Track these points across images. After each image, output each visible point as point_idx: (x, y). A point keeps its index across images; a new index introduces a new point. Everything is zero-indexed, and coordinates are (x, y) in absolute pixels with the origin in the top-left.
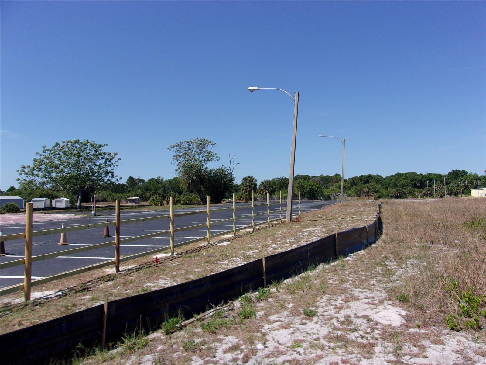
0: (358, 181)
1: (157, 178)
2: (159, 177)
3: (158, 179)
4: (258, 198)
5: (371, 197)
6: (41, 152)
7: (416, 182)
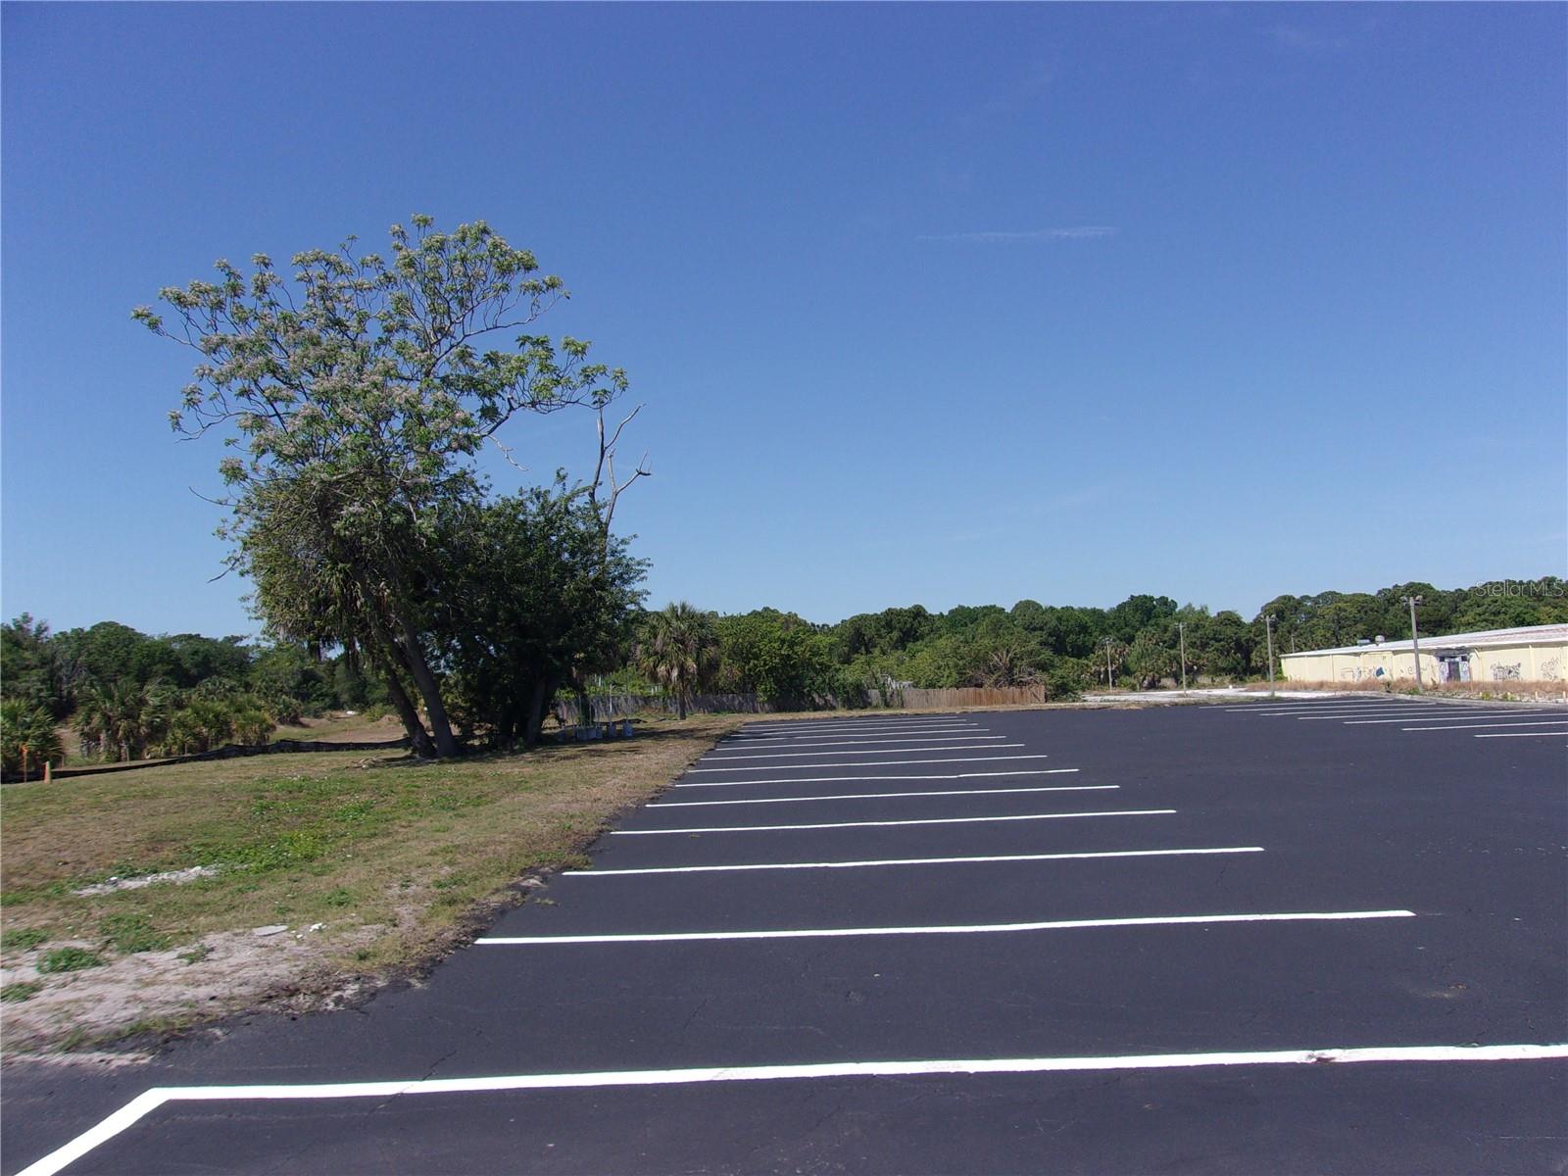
2: (27, 619)
3: (20, 628)
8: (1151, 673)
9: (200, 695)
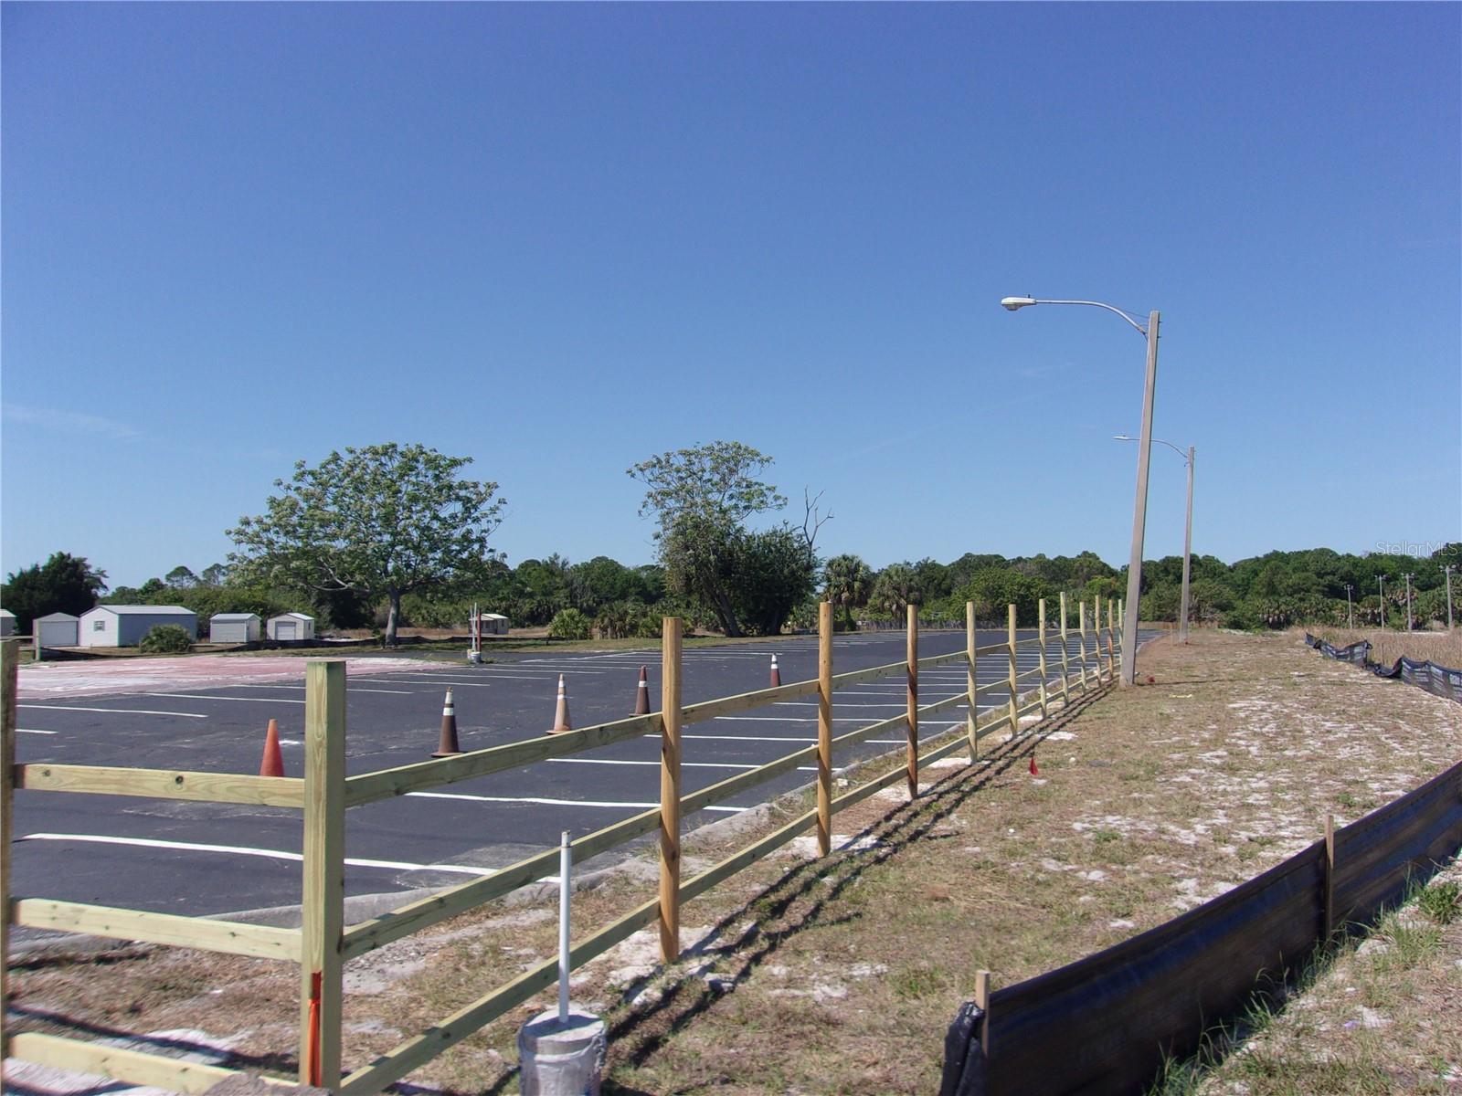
0: (1158, 574)
1: (550, 558)
2: (556, 557)
3: (553, 562)
4: (860, 623)
5: (1209, 624)
6: (288, 480)
7: (1336, 579)
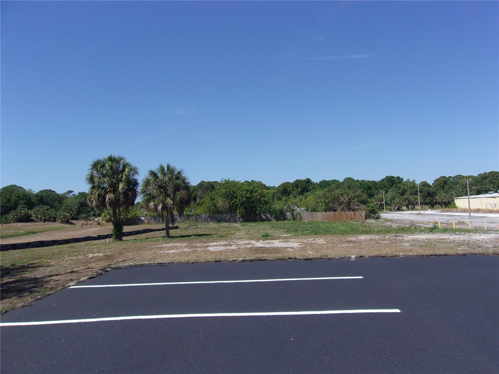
8: (398, 205)
9: (34, 212)
